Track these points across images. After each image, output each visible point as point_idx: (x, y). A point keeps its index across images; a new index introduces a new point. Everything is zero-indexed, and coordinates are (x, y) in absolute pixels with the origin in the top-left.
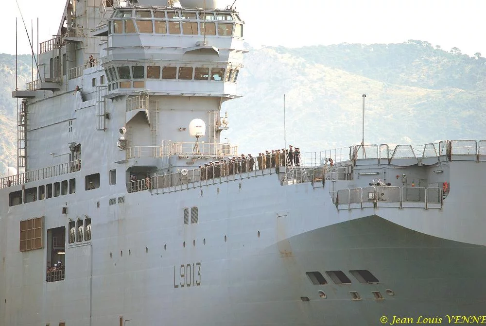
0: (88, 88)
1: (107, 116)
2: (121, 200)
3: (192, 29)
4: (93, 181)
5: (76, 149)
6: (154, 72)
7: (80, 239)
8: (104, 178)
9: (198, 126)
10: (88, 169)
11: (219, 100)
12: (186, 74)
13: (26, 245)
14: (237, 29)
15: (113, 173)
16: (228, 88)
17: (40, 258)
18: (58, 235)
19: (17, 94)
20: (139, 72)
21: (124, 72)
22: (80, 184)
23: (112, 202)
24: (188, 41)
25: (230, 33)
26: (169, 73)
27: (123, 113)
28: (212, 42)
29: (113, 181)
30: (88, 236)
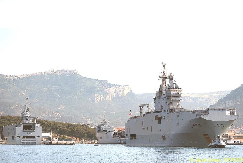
0: (164, 98)
1: (167, 102)
2: (169, 114)
3: (177, 91)
4: (165, 111)
5: (162, 106)
6: (172, 97)
7: (163, 119)
8: (166, 110)
9: (178, 104)
10: (164, 109)
11: (180, 100)
12: (176, 97)
13: (155, 119)
14: (182, 90)
15: (167, 110)
16: (181, 98)
17: (158, 121)
18: (160, 118)
19: (154, 98)
20: (171, 96)
21: (169, 97)
22: (163, 111)
23: (167, 114)
24: (176, 92)
25: (181, 91)
26: (174, 97)
27: (168, 102)
28: (179, 92)
29: (167, 111)
30: (164, 118)
